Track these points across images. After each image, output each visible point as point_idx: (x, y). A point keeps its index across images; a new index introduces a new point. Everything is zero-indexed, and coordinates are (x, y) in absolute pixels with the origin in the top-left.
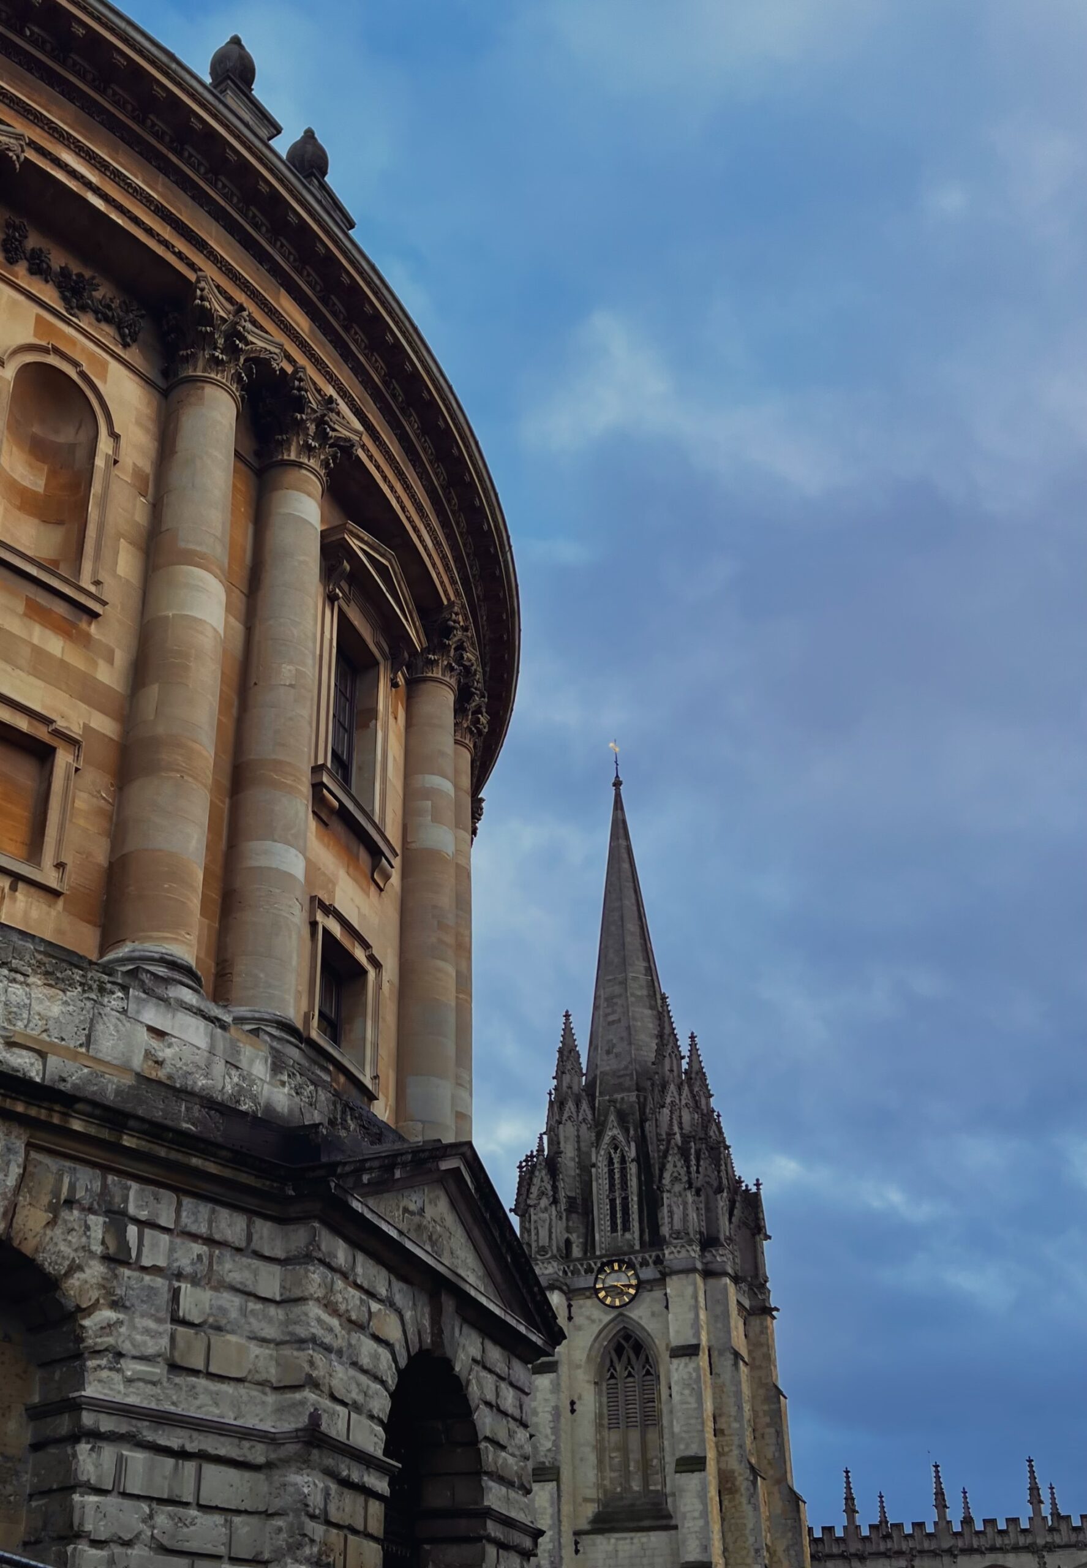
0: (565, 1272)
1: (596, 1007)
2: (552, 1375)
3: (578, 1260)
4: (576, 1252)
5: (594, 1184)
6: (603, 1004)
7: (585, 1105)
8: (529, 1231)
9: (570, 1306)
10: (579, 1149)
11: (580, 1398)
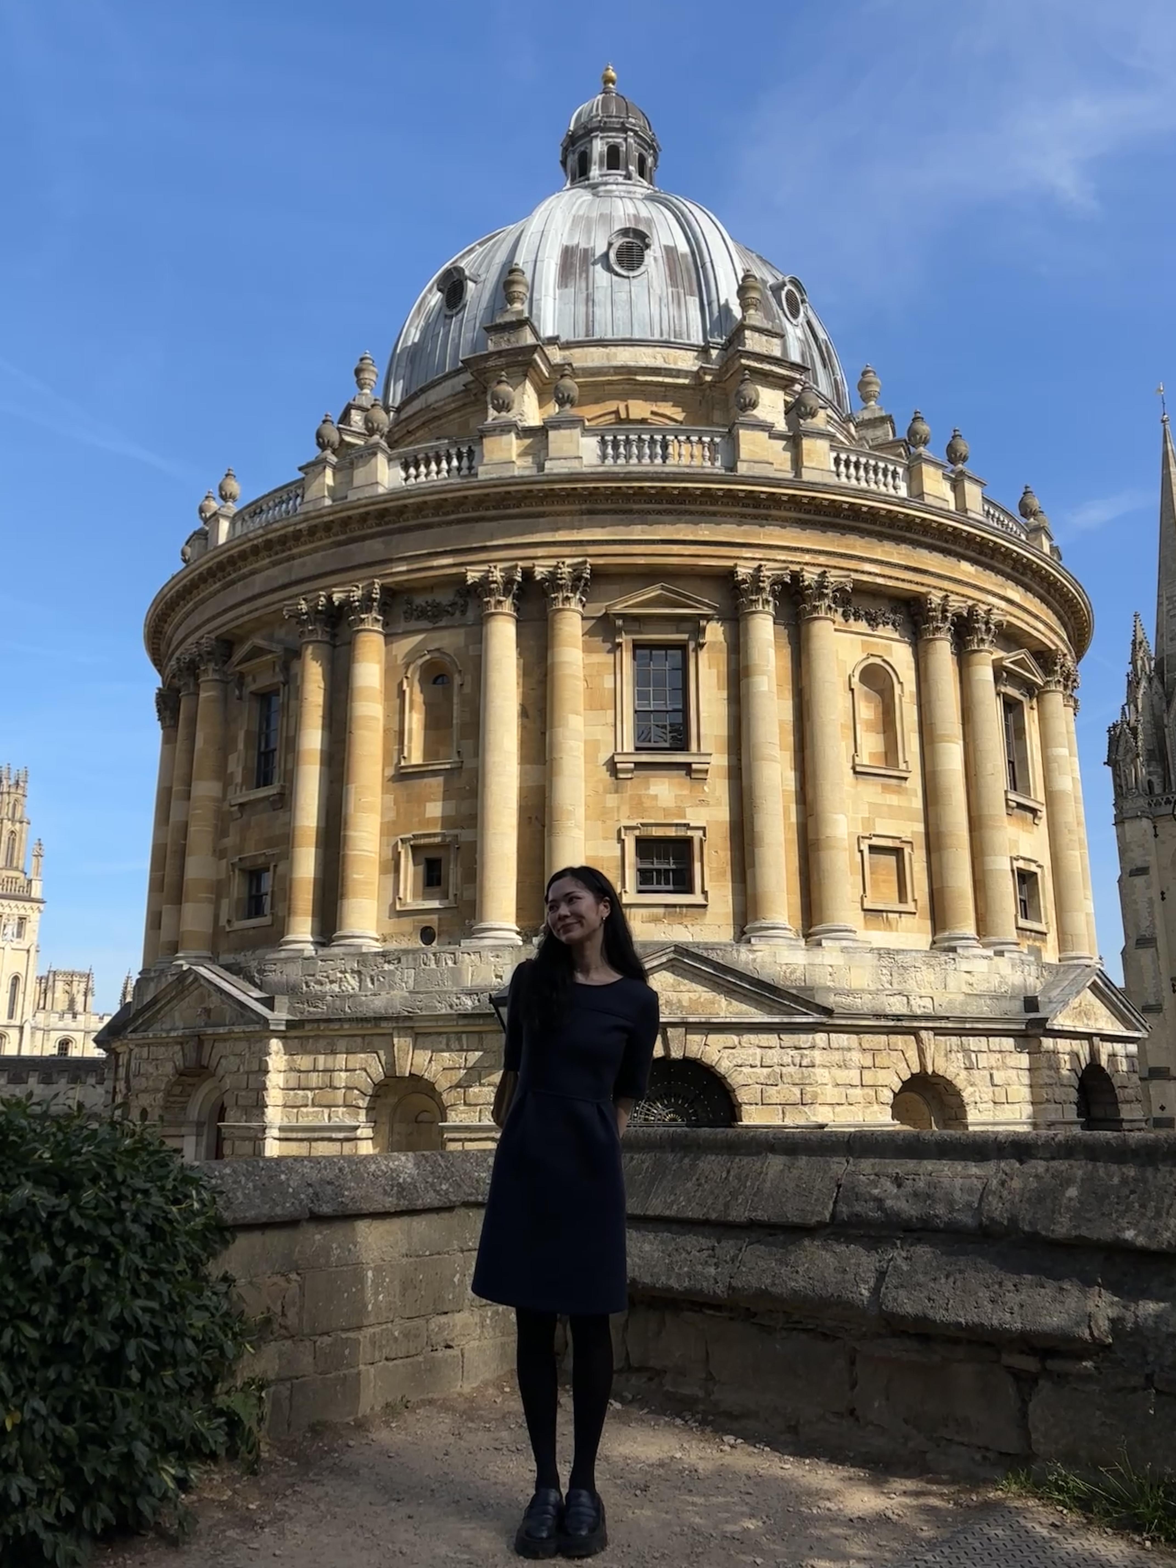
0: (1150, 805)
1: (1160, 604)
2: (1145, 877)
3: (1159, 795)
4: (1158, 790)
5: (1168, 740)
6: (1165, 602)
7: (1156, 682)
8: (1120, 777)
9: (1155, 827)
10: (1153, 715)
11: (1168, 889)
